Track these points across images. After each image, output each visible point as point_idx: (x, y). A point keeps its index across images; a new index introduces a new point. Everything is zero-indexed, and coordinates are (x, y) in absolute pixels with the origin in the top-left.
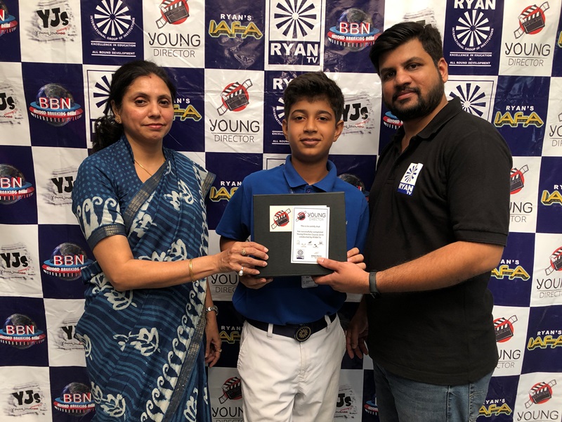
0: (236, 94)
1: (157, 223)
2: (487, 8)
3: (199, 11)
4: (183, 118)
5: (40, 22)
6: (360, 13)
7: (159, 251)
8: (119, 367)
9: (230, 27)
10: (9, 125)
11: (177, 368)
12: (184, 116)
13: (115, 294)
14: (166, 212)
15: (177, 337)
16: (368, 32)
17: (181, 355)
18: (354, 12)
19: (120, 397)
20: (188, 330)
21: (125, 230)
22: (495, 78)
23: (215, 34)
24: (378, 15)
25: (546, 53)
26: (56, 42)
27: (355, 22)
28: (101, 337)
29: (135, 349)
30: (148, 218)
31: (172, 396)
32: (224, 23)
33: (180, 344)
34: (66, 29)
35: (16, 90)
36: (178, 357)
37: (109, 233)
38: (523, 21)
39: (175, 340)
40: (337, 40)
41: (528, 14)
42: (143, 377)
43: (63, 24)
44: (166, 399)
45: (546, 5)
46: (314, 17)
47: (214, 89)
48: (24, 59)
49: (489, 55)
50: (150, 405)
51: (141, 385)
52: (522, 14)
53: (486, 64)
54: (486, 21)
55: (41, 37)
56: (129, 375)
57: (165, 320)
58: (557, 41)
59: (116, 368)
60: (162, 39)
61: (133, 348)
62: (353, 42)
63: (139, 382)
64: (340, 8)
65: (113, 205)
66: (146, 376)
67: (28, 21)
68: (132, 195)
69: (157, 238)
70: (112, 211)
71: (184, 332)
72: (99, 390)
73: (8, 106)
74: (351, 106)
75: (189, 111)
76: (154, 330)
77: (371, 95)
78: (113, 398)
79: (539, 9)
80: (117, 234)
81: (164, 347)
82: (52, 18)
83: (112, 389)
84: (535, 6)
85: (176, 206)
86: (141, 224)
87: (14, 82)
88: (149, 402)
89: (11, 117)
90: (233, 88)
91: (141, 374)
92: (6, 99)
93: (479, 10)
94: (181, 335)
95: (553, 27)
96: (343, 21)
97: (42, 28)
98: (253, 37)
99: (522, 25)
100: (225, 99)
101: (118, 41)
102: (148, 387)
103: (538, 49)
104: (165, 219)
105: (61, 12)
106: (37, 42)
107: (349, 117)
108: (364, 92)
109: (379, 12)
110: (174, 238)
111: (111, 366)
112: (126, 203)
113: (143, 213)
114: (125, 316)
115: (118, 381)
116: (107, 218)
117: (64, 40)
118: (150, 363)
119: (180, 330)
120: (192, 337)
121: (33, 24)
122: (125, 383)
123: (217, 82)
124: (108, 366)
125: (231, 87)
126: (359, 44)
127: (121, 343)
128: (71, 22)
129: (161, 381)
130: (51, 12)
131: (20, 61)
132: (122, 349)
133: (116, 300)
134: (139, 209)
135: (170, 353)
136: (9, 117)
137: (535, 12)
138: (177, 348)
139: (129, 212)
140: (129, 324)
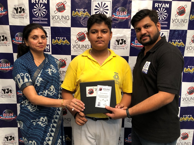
0: (81, 36)
1: (44, 80)
2: (166, 7)
3: (69, 8)
4: (64, 44)
5: (15, 12)
6: (123, 9)
7: (45, 90)
8: (34, 131)
9: (79, 13)
10: (6, 46)
11: (54, 129)
12: (64, 43)
13: (31, 106)
14: (47, 76)
15: (54, 119)
16: (126, 15)
17: (55, 125)
18: (121, 8)
19: (34, 141)
20: (57, 116)
21: (33, 83)
22: (169, 31)
23: (74, 16)
24: (129, 9)
25: (186, 22)
26: (21, 19)
27: (122, 12)
28: (27, 121)
29: (39, 124)
30: (41, 79)
31: (53, 139)
32: (77, 12)
33: (55, 121)
34: (24, 14)
35: (8, 34)
36: (54, 126)
37: (27, 85)
38: (178, 11)
39: (53, 120)
40: (115, 18)
41: (180, 9)
42: (42, 134)
43: (23, 12)
44: (50, 140)
45: (186, 6)
46: (108, 10)
47: (74, 34)
48: (10, 24)
49: (167, 23)
50: (45, 143)
51: (42, 137)
52: (178, 9)
53: (166, 26)
54: (166, 11)
55: (15, 17)
56: (37, 134)
57: (49, 114)
58: (189, 18)
59: (32, 132)
60: (56, 17)
61: (38, 124)
62: (121, 18)
63: (41, 136)
64: (116, 7)
65: (28, 75)
66: (43, 133)
67: (11, 11)
68: (34, 72)
69: (44, 85)
70: (27, 77)
71: (56, 117)
72: (26, 140)
73: (5, 40)
74: (120, 40)
75: (66, 41)
76: (46, 117)
77: (127, 36)
78: (32, 142)
79: (183, 7)
80: (30, 85)
81: (49, 123)
82: (19, 10)
83: (31, 139)
84: (182, 6)
85: (50, 74)
86: (38, 81)
87: (7, 32)
88: (45, 142)
89: (6, 43)
90: (81, 34)
91: (42, 133)
92: (4, 37)
93: (163, 8)
94: (55, 118)
95: (188, 13)
96: (117, 11)
97: (16, 14)
98: (87, 17)
99: (178, 13)
100: (78, 37)
101: (42, 18)
102: (44, 137)
103: (183, 21)
104: (47, 79)
105: (22, 8)
106: (14, 18)
107: (119, 43)
108: (124, 35)
109: (130, 8)
110: (50, 85)
111: (30, 131)
112: (32, 75)
113: (39, 77)
114: (35, 114)
115: (33, 136)
116: (26, 80)
117: (23, 18)
118: (44, 129)
119: (55, 116)
120: (59, 119)
121: (13, 12)
122: (36, 137)
123: (75, 32)
124: (29, 131)
125: (80, 34)
126: (123, 19)
127: (34, 123)
128: (26, 12)
129: (49, 135)
130: (19, 8)
131: (9, 25)
132: (34, 125)
133: (31, 108)
134: (37, 76)
135: (52, 125)
136: (5, 43)
137: (182, 8)
138: (54, 123)
139: (34, 77)
140: (36, 116)
